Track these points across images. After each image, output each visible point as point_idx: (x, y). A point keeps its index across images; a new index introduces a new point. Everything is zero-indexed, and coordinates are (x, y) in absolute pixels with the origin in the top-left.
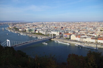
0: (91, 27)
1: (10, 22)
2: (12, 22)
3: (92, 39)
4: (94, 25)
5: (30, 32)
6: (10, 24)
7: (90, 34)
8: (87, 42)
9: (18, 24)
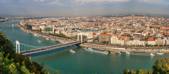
0: (138, 22)
1: (22, 16)
2: (23, 17)
3: (141, 40)
4: (142, 19)
5: (47, 33)
6: (21, 19)
7: (138, 33)
8: (134, 45)
9: (31, 19)
